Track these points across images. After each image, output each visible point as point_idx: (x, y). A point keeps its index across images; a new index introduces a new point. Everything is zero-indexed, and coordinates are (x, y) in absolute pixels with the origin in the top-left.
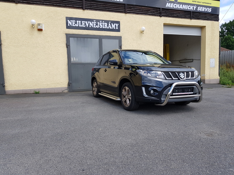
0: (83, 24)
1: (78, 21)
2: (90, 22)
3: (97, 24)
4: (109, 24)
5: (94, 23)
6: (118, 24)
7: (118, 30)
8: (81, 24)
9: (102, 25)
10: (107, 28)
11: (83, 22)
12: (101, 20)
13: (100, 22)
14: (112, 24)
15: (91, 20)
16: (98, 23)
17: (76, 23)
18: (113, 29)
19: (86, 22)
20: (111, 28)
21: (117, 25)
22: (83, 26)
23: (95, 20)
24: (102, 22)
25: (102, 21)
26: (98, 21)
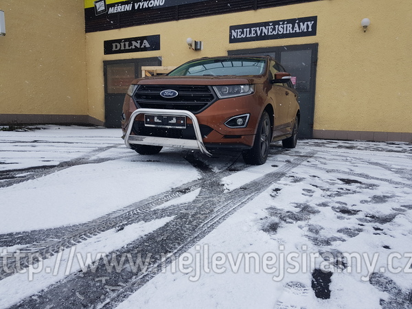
0: (253, 32)
1: (245, 30)
2: (263, 28)
3: (274, 29)
4: (296, 25)
5: (270, 27)
6: (313, 22)
7: (313, 33)
8: (250, 32)
9: (283, 28)
10: (291, 32)
11: (252, 29)
12: (281, 21)
13: (279, 25)
14: (301, 24)
15: (266, 24)
16: (277, 26)
17: (243, 33)
18: (303, 32)
19: (258, 28)
20: (298, 31)
21: (310, 26)
22: (253, 35)
23: (271, 22)
24: (283, 24)
25: (284, 21)
26: (276, 23)
